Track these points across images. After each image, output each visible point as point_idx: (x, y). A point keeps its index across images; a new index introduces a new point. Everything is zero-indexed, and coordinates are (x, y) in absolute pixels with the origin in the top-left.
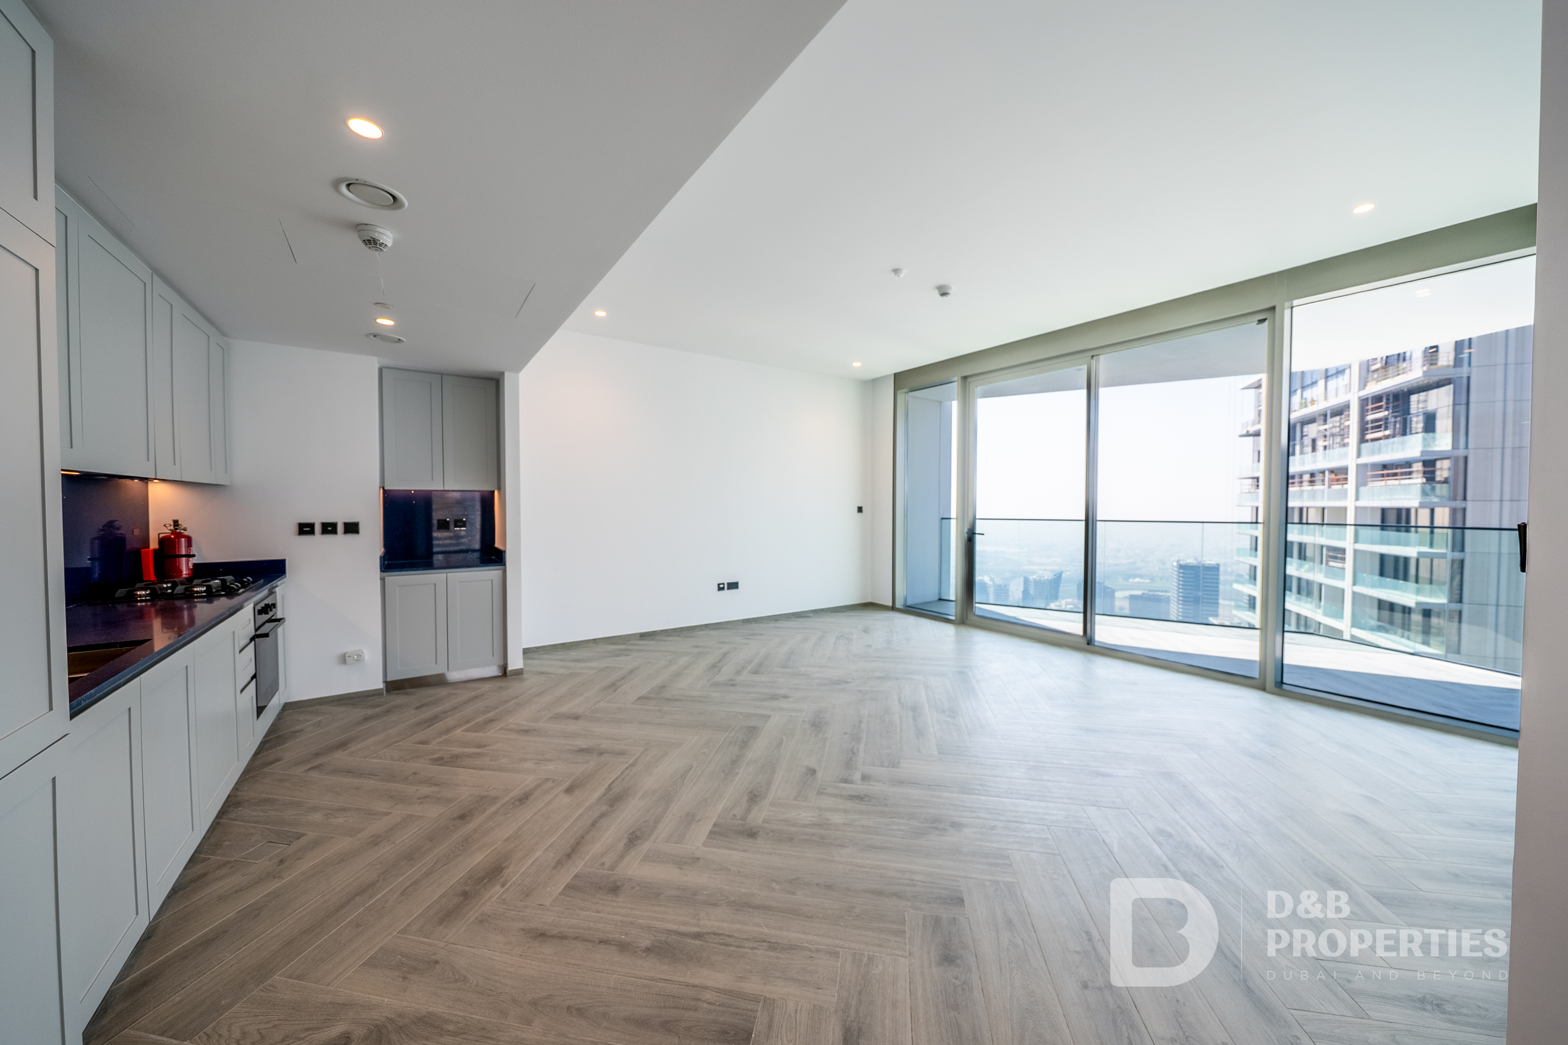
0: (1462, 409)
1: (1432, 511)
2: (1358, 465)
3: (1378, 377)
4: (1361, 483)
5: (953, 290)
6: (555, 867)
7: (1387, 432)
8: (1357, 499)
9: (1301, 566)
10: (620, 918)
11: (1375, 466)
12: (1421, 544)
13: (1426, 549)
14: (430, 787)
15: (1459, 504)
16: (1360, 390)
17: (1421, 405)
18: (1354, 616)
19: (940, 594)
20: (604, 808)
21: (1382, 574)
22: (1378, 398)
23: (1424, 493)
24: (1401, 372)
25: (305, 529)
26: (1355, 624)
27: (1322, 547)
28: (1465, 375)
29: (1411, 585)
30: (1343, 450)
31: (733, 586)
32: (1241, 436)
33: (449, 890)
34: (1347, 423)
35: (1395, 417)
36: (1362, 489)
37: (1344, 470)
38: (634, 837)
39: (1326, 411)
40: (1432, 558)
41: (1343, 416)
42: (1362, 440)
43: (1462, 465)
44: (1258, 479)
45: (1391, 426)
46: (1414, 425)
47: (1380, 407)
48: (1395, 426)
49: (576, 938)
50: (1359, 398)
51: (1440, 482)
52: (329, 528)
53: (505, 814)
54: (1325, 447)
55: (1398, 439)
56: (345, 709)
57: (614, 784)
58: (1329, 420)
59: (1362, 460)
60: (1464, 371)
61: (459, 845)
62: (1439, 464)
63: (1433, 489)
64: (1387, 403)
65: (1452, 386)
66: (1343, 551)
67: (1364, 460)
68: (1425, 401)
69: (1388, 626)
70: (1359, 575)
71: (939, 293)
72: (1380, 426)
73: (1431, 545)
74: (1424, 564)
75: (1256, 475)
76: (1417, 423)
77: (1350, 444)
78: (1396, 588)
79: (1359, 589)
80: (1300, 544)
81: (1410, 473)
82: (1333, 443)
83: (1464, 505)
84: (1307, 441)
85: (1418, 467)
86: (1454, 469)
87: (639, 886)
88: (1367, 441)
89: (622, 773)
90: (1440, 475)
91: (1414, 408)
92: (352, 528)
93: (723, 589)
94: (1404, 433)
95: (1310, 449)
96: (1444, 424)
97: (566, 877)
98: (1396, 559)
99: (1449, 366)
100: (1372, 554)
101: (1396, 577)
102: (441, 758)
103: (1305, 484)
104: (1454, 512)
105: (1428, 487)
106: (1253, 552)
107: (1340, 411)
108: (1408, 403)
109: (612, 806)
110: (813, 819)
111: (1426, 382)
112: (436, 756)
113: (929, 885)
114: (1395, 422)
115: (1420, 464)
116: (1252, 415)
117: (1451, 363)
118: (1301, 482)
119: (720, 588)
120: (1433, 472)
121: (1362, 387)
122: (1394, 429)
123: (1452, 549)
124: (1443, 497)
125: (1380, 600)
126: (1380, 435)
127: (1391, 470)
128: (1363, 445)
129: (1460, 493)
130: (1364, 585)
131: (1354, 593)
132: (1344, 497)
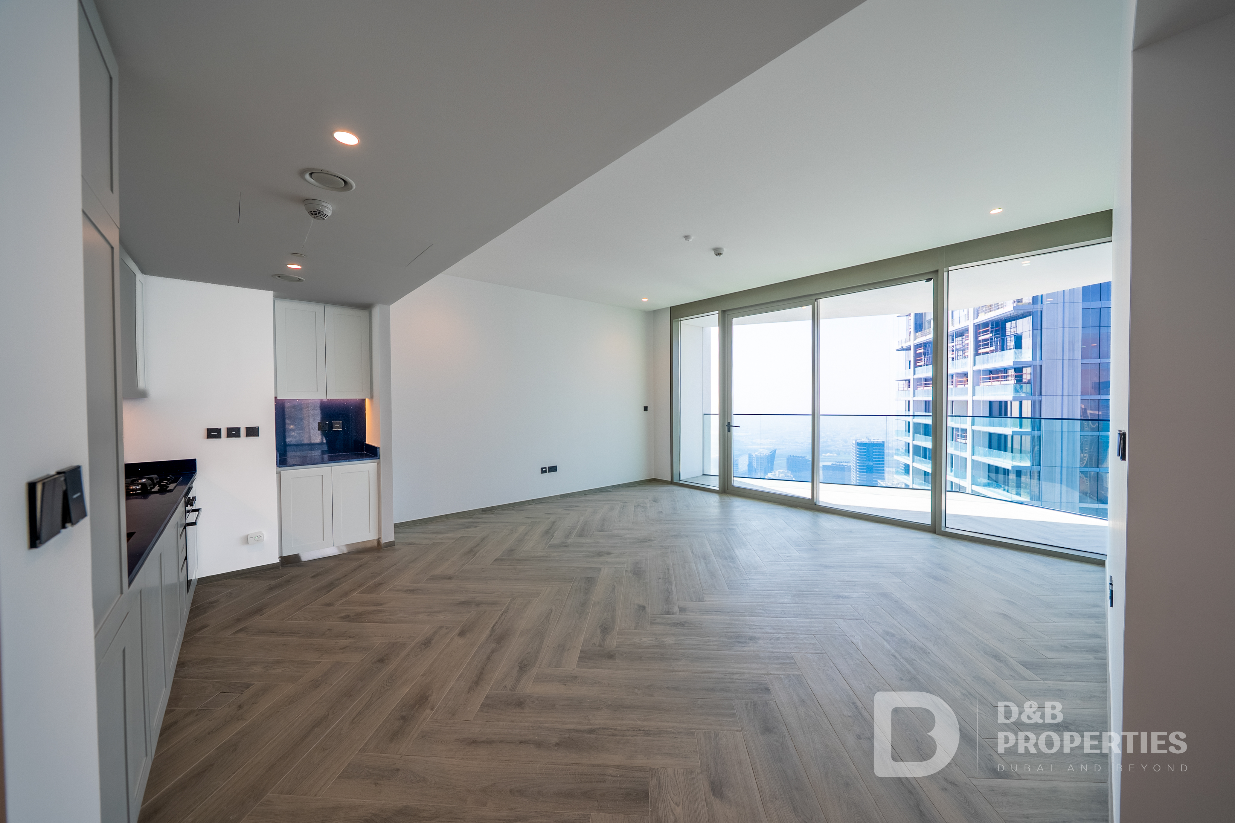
0: (1039, 332)
1: (1021, 402)
2: (974, 371)
3: (985, 310)
4: (976, 384)
5: (725, 251)
6: (469, 692)
7: (992, 348)
8: (974, 395)
10: (531, 725)
11: (985, 371)
12: (1014, 426)
13: (1017, 429)
14: (346, 639)
15: (1037, 398)
16: (974, 319)
17: (1013, 330)
18: (973, 477)
19: (703, 470)
20: (493, 645)
21: (990, 447)
22: (985, 325)
23: (1016, 391)
24: (1000, 307)
25: (213, 433)
26: (974, 483)
27: (953, 428)
28: (1040, 310)
29: (1009, 454)
30: (964, 360)
31: (553, 469)
32: (898, 350)
33: (390, 716)
34: (966, 342)
35: (997, 338)
36: (977, 388)
37: (966, 375)
38: (523, 665)
39: (953, 333)
40: (1021, 434)
41: (964, 337)
42: (977, 354)
43: (1038, 371)
44: (909, 381)
45: (994, 344)
46: (1008, 344)
47: (987, 331)
48: (997, 344)
49: (501, 742)
50: (974, 324)
51: (1025, 383)
52: (233, 433)
53: (416, 656)
54: (953, 359)
55: (999, 353)
56: (250, 581)
57: (495, 627)
58: (955, 339)
59: (976, 368)
60: (1039, 307)
61: (386, 682)
62: (1024, 370)
63: (1021, 387)
64: (992, 328)
65: (1031, 317)
66: (964, 431)
67: (977, 367)
68: (1015, 327)
69: (995, 483)
70: (976, 448)
71: (715, 253)
72: (987, 344)
73: (1021, 427)
74: (1017, 438)
75: (908, 378)
76: (1011, 343)
77: (969, 356)
78: (999, 457)
79: (975, 458)
81: (1007, 377)
82: (958, 356)
83: (1040, 399)
85: (1011, 372)
86: (1033, 374)
87: (538, 700)
88: (980, 354)
89: (499, 618)
90: (1026, 377)
91: (1008, 332)
92: (252, 432)
93: (545, 472)
94: (1003, 350)
96: (1027, 342)
97: (479, 699)
98: (999, 435)
99: (1029, 303)
100: (984, 432)
101: (999, 449)
102: (348, 616)
104: (1033, 404)
105: (1018, 386)
106: (907, 433)
107: (962, 333)
108: (1004, 328)
109: (499, 643)
110: (652, 642)
111: (1015, 314)
112: (343, 614)
113: (744, 681)
114: (997, 341)
115: (1013, 370)
116: (904, 335)
117: (1031, 301)
119: (543, 472)
120: (1021, 376)
121: (975, 317)
122: (997, 346)
123: (1033, 429)
124: (1027, 393)
125: (989, 465)
126: (987, 350)
127: (995, 374)
128: (977, 357)
129: (1038, 390)
130: (979, 455)
131: (973, 461)
132: (966, 393)
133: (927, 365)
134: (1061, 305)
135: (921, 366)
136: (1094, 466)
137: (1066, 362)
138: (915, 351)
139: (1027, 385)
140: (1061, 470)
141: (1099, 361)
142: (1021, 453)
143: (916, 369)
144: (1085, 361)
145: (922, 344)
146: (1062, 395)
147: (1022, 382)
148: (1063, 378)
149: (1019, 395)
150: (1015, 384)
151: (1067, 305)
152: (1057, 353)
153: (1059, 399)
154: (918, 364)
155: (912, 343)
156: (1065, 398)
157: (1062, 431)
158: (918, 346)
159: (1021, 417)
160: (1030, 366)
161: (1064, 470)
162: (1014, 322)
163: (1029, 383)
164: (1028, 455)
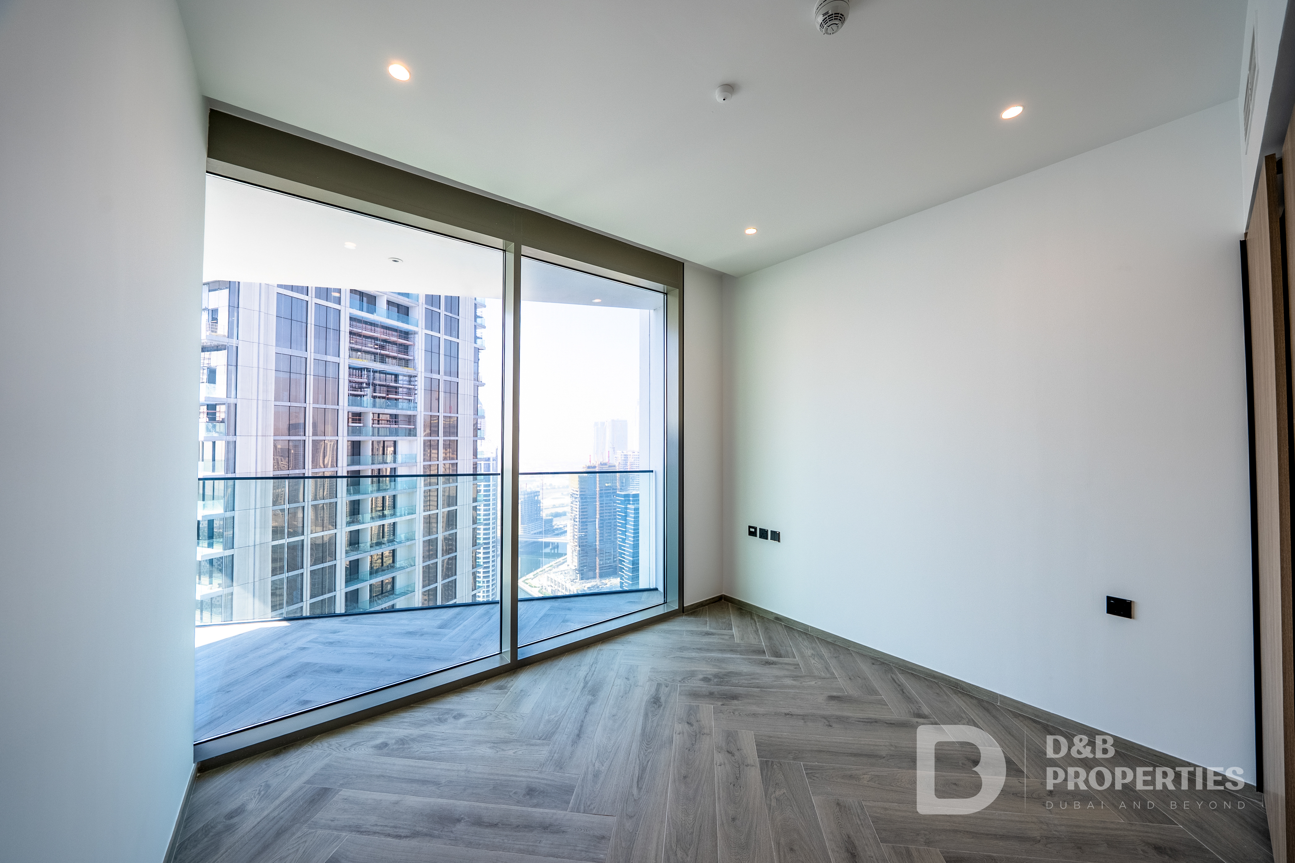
134: (256, 345)
137: (260, 402)
139: (221, 424)
140: (255, 512)
141: (289, 404)
142: (214, 499)
144: (278, 403)
146: (257, 436)
147: (215, 420)
148: (257, 418)
149: (211, 435)
150: (207, 422)
151: (261, 345)
152: (252, 393)
153: (254, 439)
156: (260, 438)
159: (214, 460)
160: (224, 404)
161: (258, 511)
162: (208, 353)
163: (223, 421)
164: (222, 501)
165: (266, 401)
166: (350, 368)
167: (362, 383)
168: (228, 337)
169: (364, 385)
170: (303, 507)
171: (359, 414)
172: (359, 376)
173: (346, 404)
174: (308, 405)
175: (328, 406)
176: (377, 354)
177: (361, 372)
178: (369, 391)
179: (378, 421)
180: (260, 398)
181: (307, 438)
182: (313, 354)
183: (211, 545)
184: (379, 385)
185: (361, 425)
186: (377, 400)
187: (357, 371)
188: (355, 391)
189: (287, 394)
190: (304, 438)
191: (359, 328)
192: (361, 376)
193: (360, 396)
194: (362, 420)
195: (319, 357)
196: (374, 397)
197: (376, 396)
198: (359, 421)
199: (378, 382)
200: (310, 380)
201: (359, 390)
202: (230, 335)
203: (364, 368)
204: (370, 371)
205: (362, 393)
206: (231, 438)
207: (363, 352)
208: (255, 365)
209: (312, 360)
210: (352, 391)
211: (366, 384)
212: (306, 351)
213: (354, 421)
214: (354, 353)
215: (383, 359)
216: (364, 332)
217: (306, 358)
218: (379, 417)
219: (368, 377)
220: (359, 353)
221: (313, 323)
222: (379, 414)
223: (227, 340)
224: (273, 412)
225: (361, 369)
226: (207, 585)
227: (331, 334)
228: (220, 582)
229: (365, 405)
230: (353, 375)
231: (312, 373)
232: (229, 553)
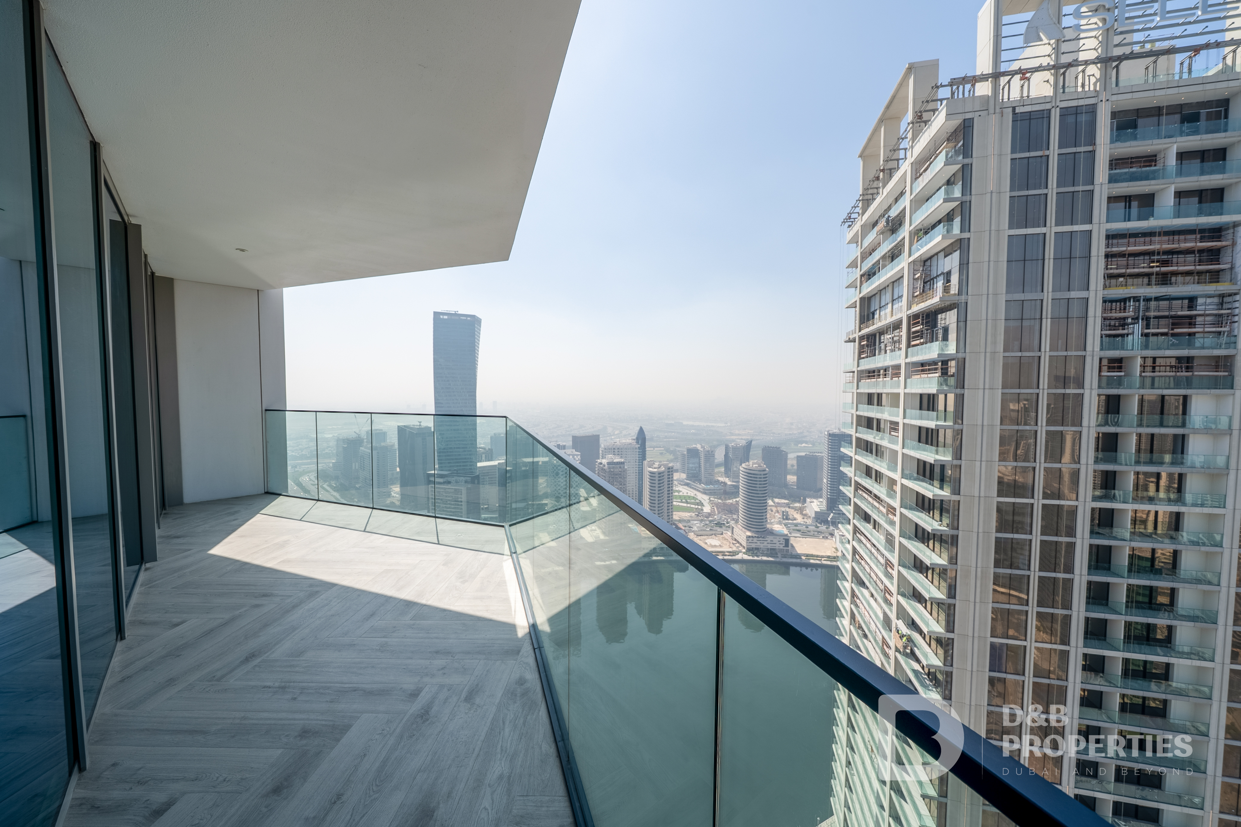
0: (962, 324)
1: (946, 395)
2: (905, 363)
3: (917, 301)
4: (907, 377)
8: (905, 388)
9: (877, 435)
11: (914, 364)
12: (940, 419)
13: (942, 423)
16: (907, 310)
17: (943, 322)
18: (903, 470)
21: (919, 441)
22: (916, 316)
23: (941, 384)
24: (930, 298)
26: (903, 476)
27: (888, 421)
28: (964, 301)
29: (934, 448)
30: (899, 353)
32: (846, 342)
34: (901, 334)
35: (927, 330)
36: (908, 380)
39: (891, 325)
40: (945, 428)
41: (899, 329)
42: (909, 346)
43: (962, 365)
44: (854, 373)
45: (925, 336)
46: (937, 336)
47: (918, 322)
48: (927, 336)
50: (907, 315)
54: (891, 351)
55: (929, 345)
58: (892, 331)
59: (908, 360)
60: (963, 298)
62: (949, 364)
63: (946, 381)
64: (923, 320)
65: (956, 310)
66: (897, 424)
68: (945, 319)
69: (921, 477)
70: (906, 441)
72: (918, 336)
73: (945, 421)
74: (941, 433)
75: (853, 370)
76: (940, 334)
77: (902, 349)
78: (924, 450)
79: (906, 451)
80: (877, 419)
81: (934, 369)
82: (894, 348)
83: (963, 392)
84: (882, 345)
85: (939, 365)
86: (958, 367)
88: (911, 346)
90: (952, 370)
91: (938, 323)
94: (932, 342)
95: (883, 352)
96: (952, 334)
98: (927, 429)
99: (955, 294)
100: (914, 426)
101: (927, 443)
103: (881, 376)
104: (956, 396)
105: (943, 379)
107: (897, 326)
108: (935, 320)
111: (943, 305)
114: (927, 333)
115: (940, 363)
116: (851, 327)
117: (957, 292)
118: (879, 375)
120: (947, 369)
121: (909, 308)
122: (927, 338)
123: (955, 423)
124: (952, 386)
125: (918, 459)
126: (918, 342)
127: (924, 367)
128: (909, 349)
129: (961, 384)
130: (908, 448)
131: (903, 454)
132: (899, 386)
133: (870, 357)
134: (985, 297)
135: (863, 358)
136: (1012, 460)
137: (988, 355)
138: (860, 343)
140: (981, 464)
141: (1019, 354)
142: (944, 447)
143: (861, 361)
144: (1007, 354)
145: (864, 336)
146: (984, 389)
147: (947, 375)
148: (985, 372)
149: (943, 389)
150: (940, 377)
151: (990, 296)
152: (980, 346)
153: (981, 392)
154: (862, 356)
155: (857, 335)
156: (987, 391)
157: (983, 425)
158: (861, 338)
159: (945, 411)
160: (953, 359)
161: (984, 464)
162: (944, 314)
163: (952, 376)
164: (951, 449)
165: (994, 353)
166: (1105, 301)
167: (1125, 318)
168: (958, 295)
169: (1130, 320)
170: (1034, 469)
171: (1120, 360)
172: (1120, 309)
173: (1097, 348)
174: (1043, 354)
175: (1069, 353)
176: (1152, 274)
177: (1125, 304)
178: (1138, 328)
179: (1154, 368)
180: (988, 350)
181: (1041, 391)
182: (1050, 294)
183: (941, 488)
184: (1155, 317)
185: (1122, 374)
186: (1151, 339)
187: (1118, 304)
188: (1114, 330)
189: (1017, 343)
190: (1037, 391)
191: (1123, 245)
192: (1125, 309)
193: (1122, 336)
194: (1123, 367)
195: (1059, 295)
196: (1147, 335)
197: (1149, 333)
198: (1120, 368)
199: (1152, 314)
200: (1047, 324)
201: (1121, 328)
202: (960, 293)
203: (1129, 298)
204: (1139, 301)
205: (1125, 332)
206: (959, 391)
207: (1128, 276)
208: (984, 317)
209: (1050, 301)
210: (1110, 330)
211: (1132, 319)
212: (1042, 291)
213: (1110, 369)
214: (1113, 281)
215: (1165, 279)
216: (1129, 248)
217: (1042, 300)
218: (1154, 362)
219: (1136, 310)
220: (1121, 279)
221: (1052, 256)
222: (1154, 359)
223: (957, 298)
224: (1001, 364)
225: (1124, 300)
226: (937, 521)
227: (1077, 265)
228: (948, 523)
229: (1130, 347)
230: (1111, 310)
231: (1049, 316)
232: (956, 498)
